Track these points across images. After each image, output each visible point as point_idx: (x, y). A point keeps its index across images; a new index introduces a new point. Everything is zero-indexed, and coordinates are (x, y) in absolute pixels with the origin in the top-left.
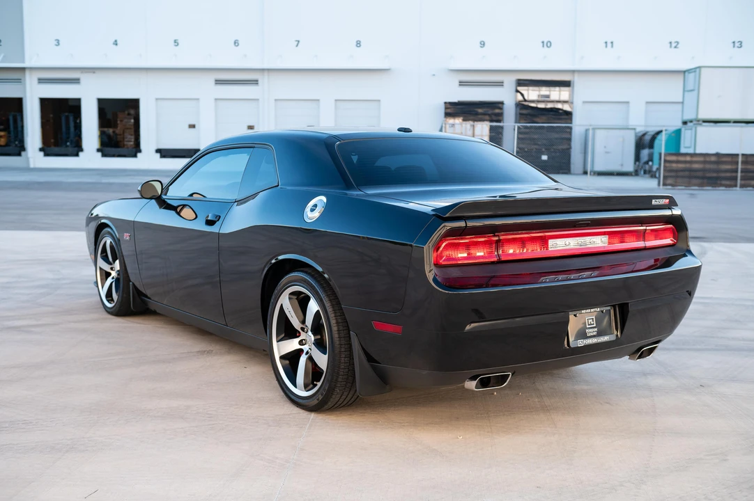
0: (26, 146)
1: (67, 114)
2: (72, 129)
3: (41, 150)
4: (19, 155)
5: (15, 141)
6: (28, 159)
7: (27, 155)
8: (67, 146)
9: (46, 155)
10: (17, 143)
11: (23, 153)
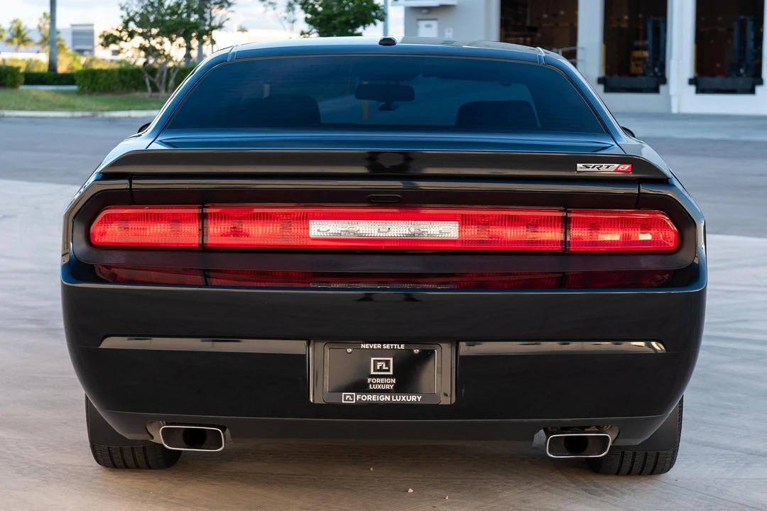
0: (667, 76)
1: (742, 17)
2: (750, 44)
3: (691, 82)
4: (656, 90)
5: (654, 66)
6: (669, 98)
7: (668, 90)
8: (739, 75)
9: (701, 90)
10: (656, 69)
11: (662, 88)
